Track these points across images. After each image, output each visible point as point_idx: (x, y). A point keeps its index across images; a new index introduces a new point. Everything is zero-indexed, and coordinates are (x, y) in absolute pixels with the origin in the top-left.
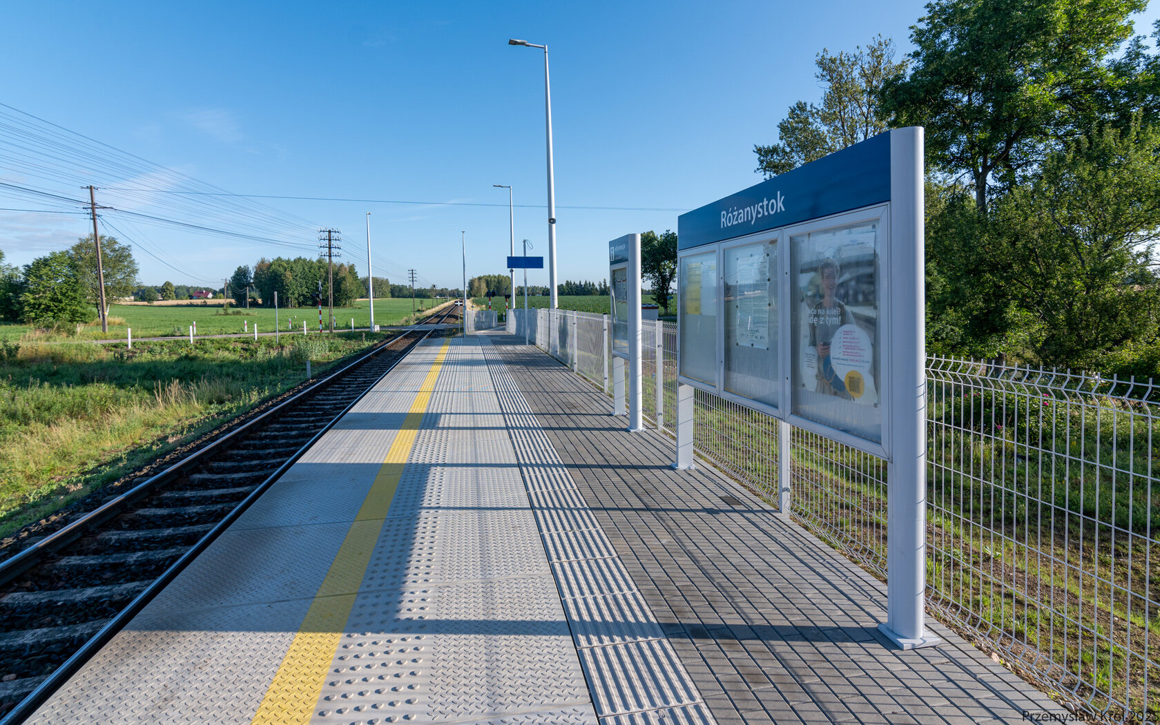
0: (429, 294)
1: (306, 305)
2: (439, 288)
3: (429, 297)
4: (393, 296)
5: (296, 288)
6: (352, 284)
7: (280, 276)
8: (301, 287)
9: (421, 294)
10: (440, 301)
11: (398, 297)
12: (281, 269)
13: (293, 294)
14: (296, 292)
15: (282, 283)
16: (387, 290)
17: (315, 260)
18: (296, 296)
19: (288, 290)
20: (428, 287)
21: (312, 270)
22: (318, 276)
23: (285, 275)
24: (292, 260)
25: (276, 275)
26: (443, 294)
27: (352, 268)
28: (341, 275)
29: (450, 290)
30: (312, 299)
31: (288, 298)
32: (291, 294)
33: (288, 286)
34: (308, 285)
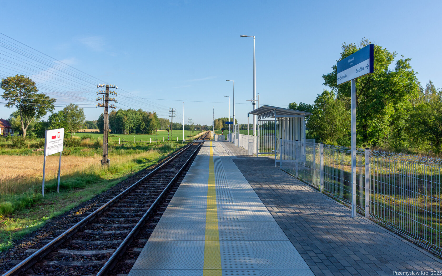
1: (133, 133)
5: (128, 124)
6: (155, 122)
7: (121, 118)
8: (131, 124)
10: (197, 132)
12: (122, 115)
14: (129, 126)
15: (122, 122)
16: (168, 126)
17: (137, 110)
18: (129, 128)
21: (136, 115)
22: (139, 118)
23: (124, 118)
24: (127, 110)
26: (198, 128)
27: (155, 114)
28: (150, 118)
29: (202, 125)
30: (136, 130)
31: (125, 129)
32: (126, 127)
33: (125, 123)
34: (134, 122)
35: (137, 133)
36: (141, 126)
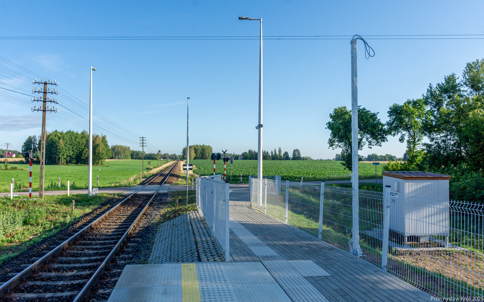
0: (156, 157)
1: (72, 163)
2: (162, 153)
3: (156, 159)
4: (132, 158)
5: (64, 151)
6: (103, 149)
7: (55, 143)
8: (69, 151)
9: (151, 157)
10: (163, 162)
11: (136, 159)
12: (57, 138)
13: (63, 155)
14: (65, 154)
15: (56, 148)
16: (129, 154)
17: (80, 132)
18: (65, 156)
19: (60, 153)
20: (156, 153)
21: (77, 139)
22: (81, 143)
23: (59, 143)
24: (65, 132)
25: (53, 142)
26: (165, 157)
27: (104, 138)
29: (170, 154)
30: (76, 159)
31: (60, 158)
32: (62, 155)
33: (60, 150)
34: (74, 149)
35: (77, 163)
36: (83, 154)
